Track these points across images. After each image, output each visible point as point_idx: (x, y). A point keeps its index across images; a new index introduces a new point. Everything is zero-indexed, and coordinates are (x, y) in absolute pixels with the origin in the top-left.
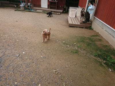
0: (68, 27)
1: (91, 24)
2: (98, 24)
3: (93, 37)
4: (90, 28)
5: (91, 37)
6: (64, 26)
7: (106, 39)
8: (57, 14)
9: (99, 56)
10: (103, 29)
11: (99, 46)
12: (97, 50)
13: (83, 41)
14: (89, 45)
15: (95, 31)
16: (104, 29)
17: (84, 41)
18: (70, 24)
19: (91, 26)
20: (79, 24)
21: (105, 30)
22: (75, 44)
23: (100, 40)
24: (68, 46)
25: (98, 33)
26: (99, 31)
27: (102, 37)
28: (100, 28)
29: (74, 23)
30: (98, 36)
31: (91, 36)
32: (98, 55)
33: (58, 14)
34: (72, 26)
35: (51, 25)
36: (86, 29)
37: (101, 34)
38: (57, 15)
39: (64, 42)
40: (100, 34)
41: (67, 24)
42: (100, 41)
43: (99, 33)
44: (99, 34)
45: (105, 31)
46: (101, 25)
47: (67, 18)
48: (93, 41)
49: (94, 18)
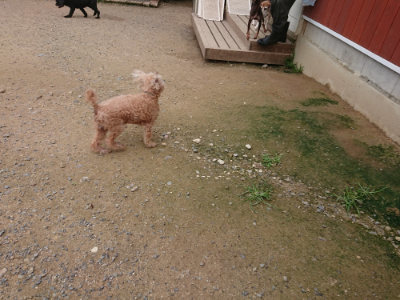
0: (200, 62)
1: (292, 49)
2: (323, 50)
3: (313, 109)
4: (290, 68)
5: (304, 109)
6: (184, 61)
7: (368, 115)
8: (145, 6)
9: (367, 205)
10: (352, 72)
11: (353, 153)
12: (352, 174)
13: (277, 132)
14: (307, 148)
15: (311, 79)
16: (357, 74)
17: (282, 127)
18: (207, 50)
19: (290, 59)
20: (244, 48)
21: (362, 77)
22: (248, 146)
23: (346, 120)
24: (221, 162)
25: (327, 86)
26: (330, 81)
27: (347, 104)
28: (337, 66)
29: (224, 47)
30: (332, 102)
31: (303, 104)
32: (360, 202)
33: (151, 6)
34: (215, 59)
35: (127, 55)
36: (274, 73)
37: (343, 95)
38: (145, 10)
39: (198, 140)
40: (335, 94)
41: (195, 51)
42: (349, 127)
43: (333, 88)
44: (330, 92)
45: (362, 82)
46: (338, 52)
47: (188, 23)
48: (319, 130)
49: (306, 21)
